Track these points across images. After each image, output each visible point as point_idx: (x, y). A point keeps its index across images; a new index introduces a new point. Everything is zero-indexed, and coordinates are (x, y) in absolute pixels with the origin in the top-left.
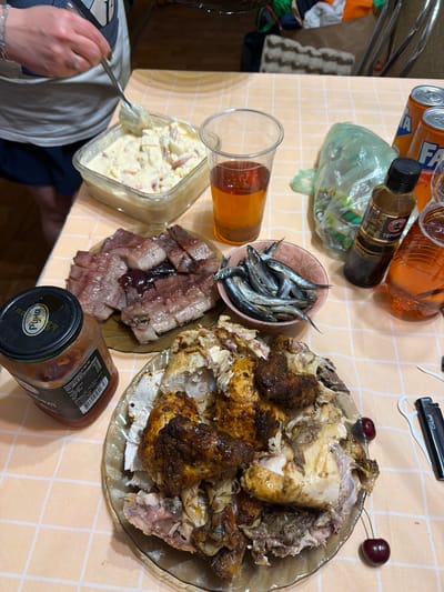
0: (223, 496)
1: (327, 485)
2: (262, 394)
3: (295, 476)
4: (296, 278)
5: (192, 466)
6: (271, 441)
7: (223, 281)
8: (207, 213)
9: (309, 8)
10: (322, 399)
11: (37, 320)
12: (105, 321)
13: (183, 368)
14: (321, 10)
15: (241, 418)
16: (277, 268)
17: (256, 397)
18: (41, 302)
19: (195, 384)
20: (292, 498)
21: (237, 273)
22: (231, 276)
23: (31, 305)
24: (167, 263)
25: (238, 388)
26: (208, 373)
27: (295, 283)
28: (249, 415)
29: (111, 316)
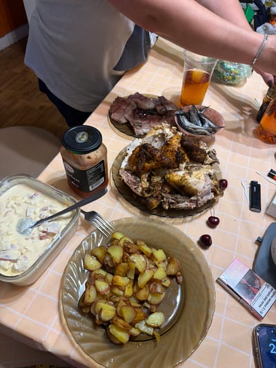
0: (157, 179)
1: (199, 182)
2: (182, 145)
3: (187, 177)
4: (211, 124)
5: (149, 163)
6: (181, 165)
7: (178, 115)
8: (177, 96)
9: (260, 26)
10: (207, 162)
11: (83, 137)
12: (123, 124)
13: (153, 134)
14: (267, 27)
15: (171, 151)
16: (203, 118)
17: (180, 146)
18: (85, 131)
19: (156, 141)
20: (184, 183)
21: (184, 114)
22: (182, 115)
23: (81, 131)
24: (155, 109)
25: (173, 141)
26: (163, 136)
27: (210, 125)
28: (175, 151)
29: (125, 123)
